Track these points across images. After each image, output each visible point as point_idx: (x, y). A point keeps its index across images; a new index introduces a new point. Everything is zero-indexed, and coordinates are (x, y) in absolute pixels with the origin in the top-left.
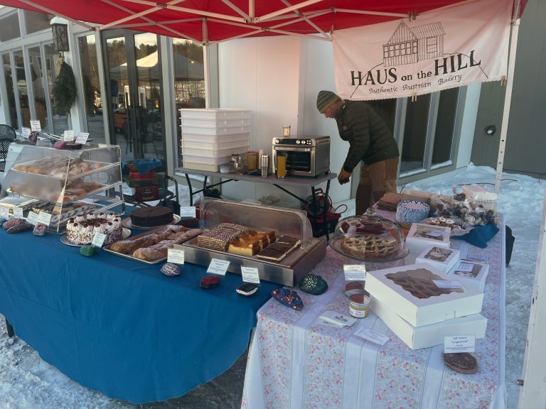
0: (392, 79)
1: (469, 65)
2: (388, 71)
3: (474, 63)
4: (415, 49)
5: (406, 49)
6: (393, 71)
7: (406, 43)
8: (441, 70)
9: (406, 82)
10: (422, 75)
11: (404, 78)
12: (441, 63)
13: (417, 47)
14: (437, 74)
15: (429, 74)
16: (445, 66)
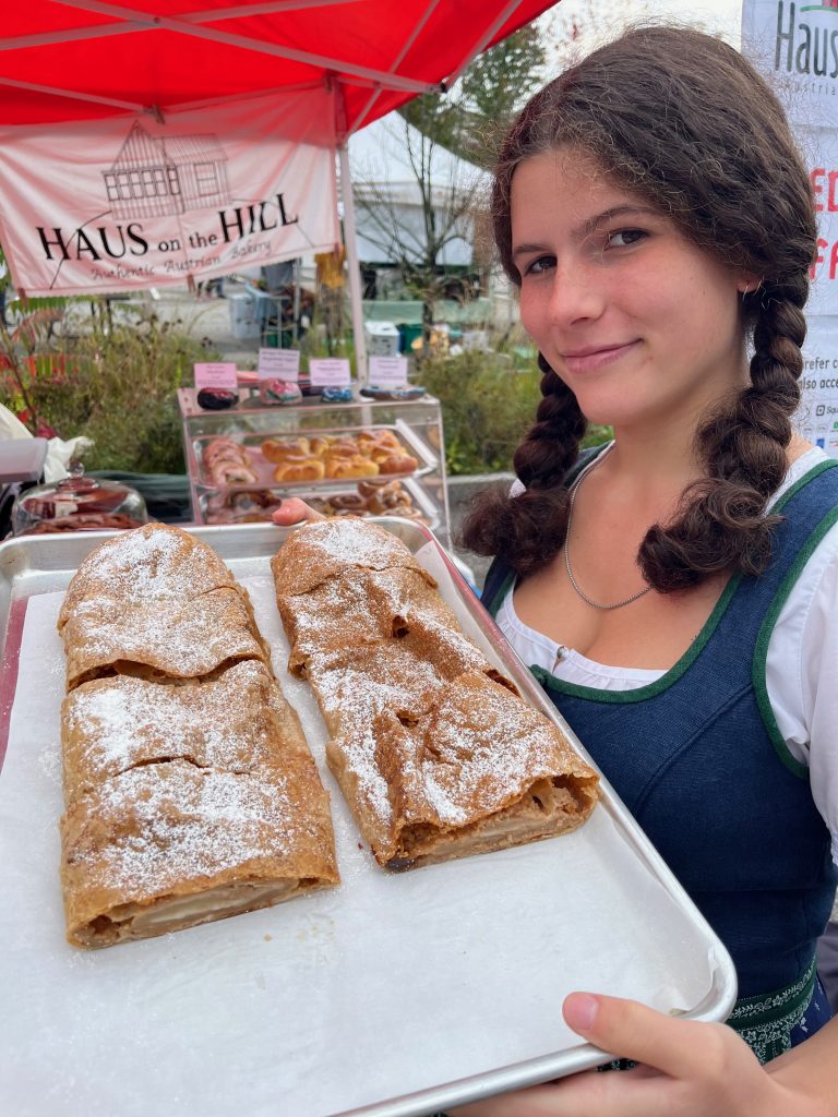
0: (139, 248)
1: (280, 221)
2: (124, 231)
3: (288, 220)
4: (174, 184)
5: (155, 183)
6: (135, 230)
7: (153, 170)
8: (233, 231)
9: (169, 255)
10: (198, 241)
11: (164, 247)
12: (231, 218)
13: (177, 180)
14: (227, 239)
15: (212, 238)
16: (240, 223)
